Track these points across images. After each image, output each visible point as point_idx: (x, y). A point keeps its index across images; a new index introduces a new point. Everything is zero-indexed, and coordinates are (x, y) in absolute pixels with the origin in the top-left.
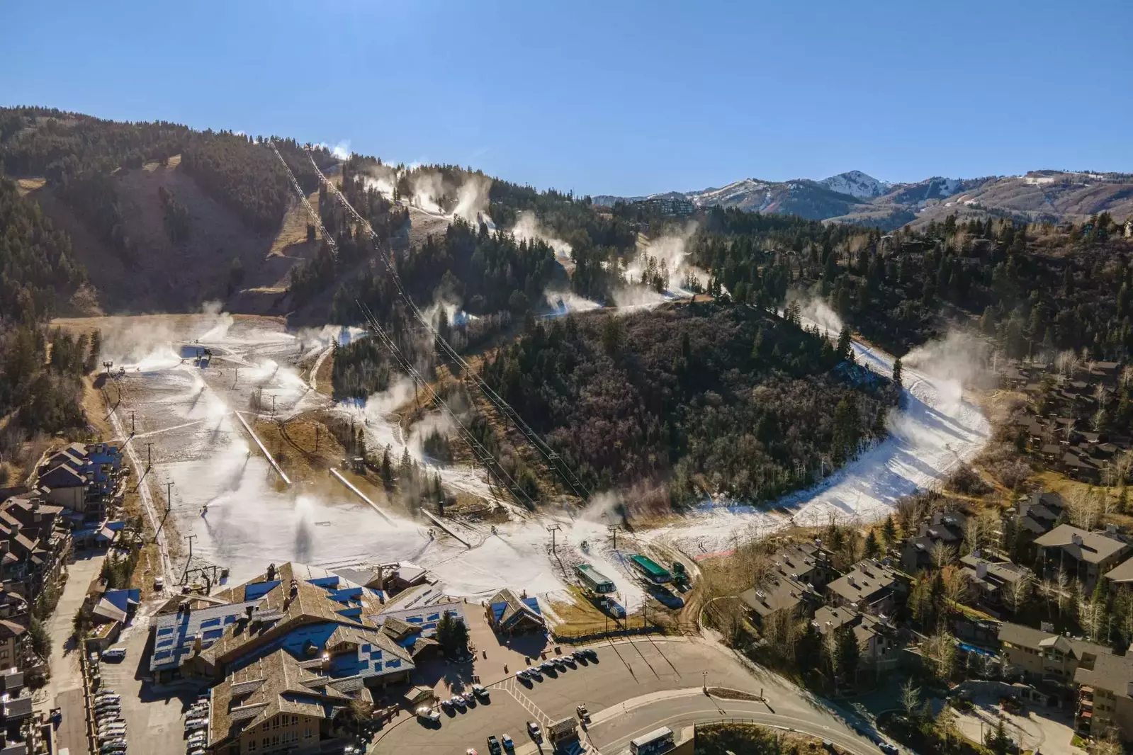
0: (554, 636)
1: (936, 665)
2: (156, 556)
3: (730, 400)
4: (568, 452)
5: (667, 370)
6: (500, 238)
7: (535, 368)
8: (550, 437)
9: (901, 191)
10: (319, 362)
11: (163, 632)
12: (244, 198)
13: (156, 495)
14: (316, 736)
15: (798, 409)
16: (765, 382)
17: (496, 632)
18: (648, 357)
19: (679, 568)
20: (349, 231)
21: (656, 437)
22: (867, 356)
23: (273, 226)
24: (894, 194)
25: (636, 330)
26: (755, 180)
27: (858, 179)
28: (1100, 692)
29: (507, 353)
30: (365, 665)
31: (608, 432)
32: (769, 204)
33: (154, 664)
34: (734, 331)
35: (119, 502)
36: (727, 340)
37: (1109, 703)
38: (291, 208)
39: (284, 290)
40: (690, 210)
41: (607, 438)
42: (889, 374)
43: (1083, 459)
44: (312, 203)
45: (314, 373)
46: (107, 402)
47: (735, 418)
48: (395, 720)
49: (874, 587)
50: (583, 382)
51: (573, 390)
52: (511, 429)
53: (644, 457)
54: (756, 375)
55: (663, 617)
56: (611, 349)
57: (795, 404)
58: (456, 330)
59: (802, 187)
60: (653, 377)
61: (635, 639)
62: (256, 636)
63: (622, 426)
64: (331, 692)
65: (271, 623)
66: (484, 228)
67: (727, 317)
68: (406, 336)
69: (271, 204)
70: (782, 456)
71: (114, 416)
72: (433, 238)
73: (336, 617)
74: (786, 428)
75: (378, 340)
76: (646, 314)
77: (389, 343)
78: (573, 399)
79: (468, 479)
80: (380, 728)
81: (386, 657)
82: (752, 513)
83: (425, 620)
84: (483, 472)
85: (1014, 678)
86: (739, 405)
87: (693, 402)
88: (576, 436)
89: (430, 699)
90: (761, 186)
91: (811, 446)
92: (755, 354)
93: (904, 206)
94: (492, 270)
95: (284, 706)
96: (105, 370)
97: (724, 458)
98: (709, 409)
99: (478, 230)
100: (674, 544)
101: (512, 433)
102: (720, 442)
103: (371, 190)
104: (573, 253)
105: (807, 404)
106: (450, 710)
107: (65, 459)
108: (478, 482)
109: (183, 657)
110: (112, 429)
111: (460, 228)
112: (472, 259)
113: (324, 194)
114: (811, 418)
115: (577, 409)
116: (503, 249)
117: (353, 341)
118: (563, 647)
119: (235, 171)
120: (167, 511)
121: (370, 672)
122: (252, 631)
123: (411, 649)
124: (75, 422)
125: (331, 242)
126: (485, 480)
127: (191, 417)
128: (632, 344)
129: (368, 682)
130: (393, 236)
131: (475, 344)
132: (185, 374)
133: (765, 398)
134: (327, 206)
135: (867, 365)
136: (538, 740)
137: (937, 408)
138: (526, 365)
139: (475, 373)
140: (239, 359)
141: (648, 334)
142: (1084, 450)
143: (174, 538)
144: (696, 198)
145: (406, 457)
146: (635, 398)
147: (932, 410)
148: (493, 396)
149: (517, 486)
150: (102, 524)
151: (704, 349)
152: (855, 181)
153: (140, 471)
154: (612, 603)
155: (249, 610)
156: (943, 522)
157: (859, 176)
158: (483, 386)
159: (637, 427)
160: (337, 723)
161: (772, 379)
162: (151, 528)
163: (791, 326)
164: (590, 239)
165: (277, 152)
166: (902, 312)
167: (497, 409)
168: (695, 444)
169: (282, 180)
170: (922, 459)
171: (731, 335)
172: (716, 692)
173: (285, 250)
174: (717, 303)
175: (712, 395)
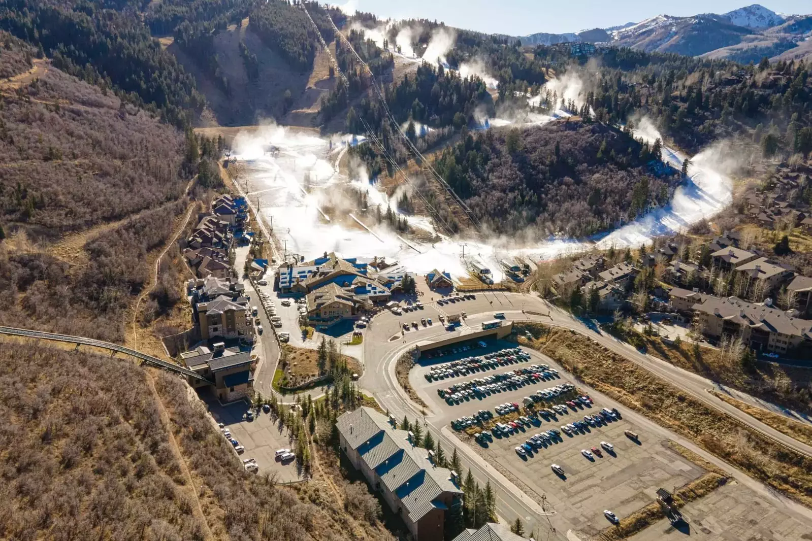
0: (457, 289)
1: (638, 306)
2: (270, 249)
3: (578, 182)
4: (477, 209)
5: (543, 163)
6: (452, 75)
7: (465, 162)
8: (468, 201)
9: (792, 22)
10: (340, 156)
11: (282, 274)
12: (289, 48)
13: (264, 222)
14: (350, 313)
15: (616, 188)
16: (601, 172)
17: (430, 286)
18: (533, 156)
19: (527, 267)
20: (356, 71)
21: (530, 202)
22: (670, 156)
23: (308, 67)
24: (785, 25)
25: (529, 139)
26: (666, 16)
27: (757, 12)
28: (703, 313)
29: (449, 153)
30: (369, 291)
31: (502, 199)
32: (672, 37)
33: (281, 285)
34: (590, 140)
35: (249, 224)
36: (584, 146)
37: (705, 317)
38: (318, 54)
39: (316, 111)
40: (592, 50)
41: (501, 202)
42: (679, 168)
43: (768, 216)
44: (330, 50)
45: (337, 163)
46: (230, 175)
47: (578, 193)
48: (382, 312)
49: (621, 273)
50: (491, 170)
51: (485, 175)
52: (447, 197)
53: (520, 213)
54: (597, 168)
55: (513, 285)
56: (512, 151)
57: (615, 185)
58: (420, 137)
59: (702, 21)
60: (534, 168)
61: (495, 293)
62: (322, 277)
63: (511, 195)
64: (355, 298)
65: (328, 273)
66: (441, 68)
67: (588, 131)
68: (390, 141)
69: (306, 52)
70: (598, 214)
71: (236, 183)
72: (408, 76)
73: (356, 273)
74: (606, 198)
75: (373, 143)
76: (538, 129)
77: (380, 146)
78: (484, 180)
79: (422, 223)
80: (376, 314)
81: (378, 290)
82: (574, 242)
83: (396, 278)
84: (430, 219)
85: (672, 311)
86: (581, 185)
87: (555, 183)
88: (483, 201)
89: (398, 306)
90: (671, 21)
91: (618, 208)
92: (599, 155)
93: (789, 36)
94: (444, 99)
95: (336, 299)
96: (226, 158)
97: (566, 214)
98: (564, 187)
99: (437, 70)
100: (528, 256)
101: (448, 199)
102: (566, 205)
103: (369, 40)
104: (498, 86)
105: (622, 185)
106: (406, 310)
107: (224, 201)
108: (428, 224)
109: (292, 284)
110: (237, 190)
111: (426, 69)
112: (432, 90)
113: (338, 44)
114: (623, 193)
115: (487, 186)
116: (453, 84)
117: (359, 144)
118: (460, 293)
119: (282, 29)
120: (272, 230)
121: (372, 294)
122: (320, 276)
123: (389, 288)
124: (220, 185)
125: (344, 78)
126: (431, 223)
127: (275, 185)
128: (525, 148)
129: (371, 298)
130: (383, 74)
131: (432, 146)
132: (267, 162)
133: (598, 182)
134: (341, 52)
135: (668, 163)
136: (442, 321)
137: (704, 189)
138: (459, 161)
139: (430, 164)
140: (294, 154)
141: (536, 141)
142: (772, 211)
143: (277, 242)
144: (615, 33)
145: (389, 210)
146: (521, 180)
147: (700, 190)
148: (439, 178)
149: (448, 226)
150: (245, 233)
151: (569, 152)
152: (754, 14)
153: (255, 211)
154: (487, 278)
155: (318, 269)
156: (670, 246)
157: (758, 9)
158: (434, 173)
159: (519, 197)
160: (358, 309)
161: (606, 169)
162: (265, 237)
163: (626, 137)
164: (512, 76)
165: (306, 11)
166: (704, 128)
167: (441, 185)
168: (551, 206)
169: (312, 34)
170: (682, 217)
171: (587, 143)
172: (527, 312)
173: (316, 84)
174: (584, 122)
175: (567, 179)
